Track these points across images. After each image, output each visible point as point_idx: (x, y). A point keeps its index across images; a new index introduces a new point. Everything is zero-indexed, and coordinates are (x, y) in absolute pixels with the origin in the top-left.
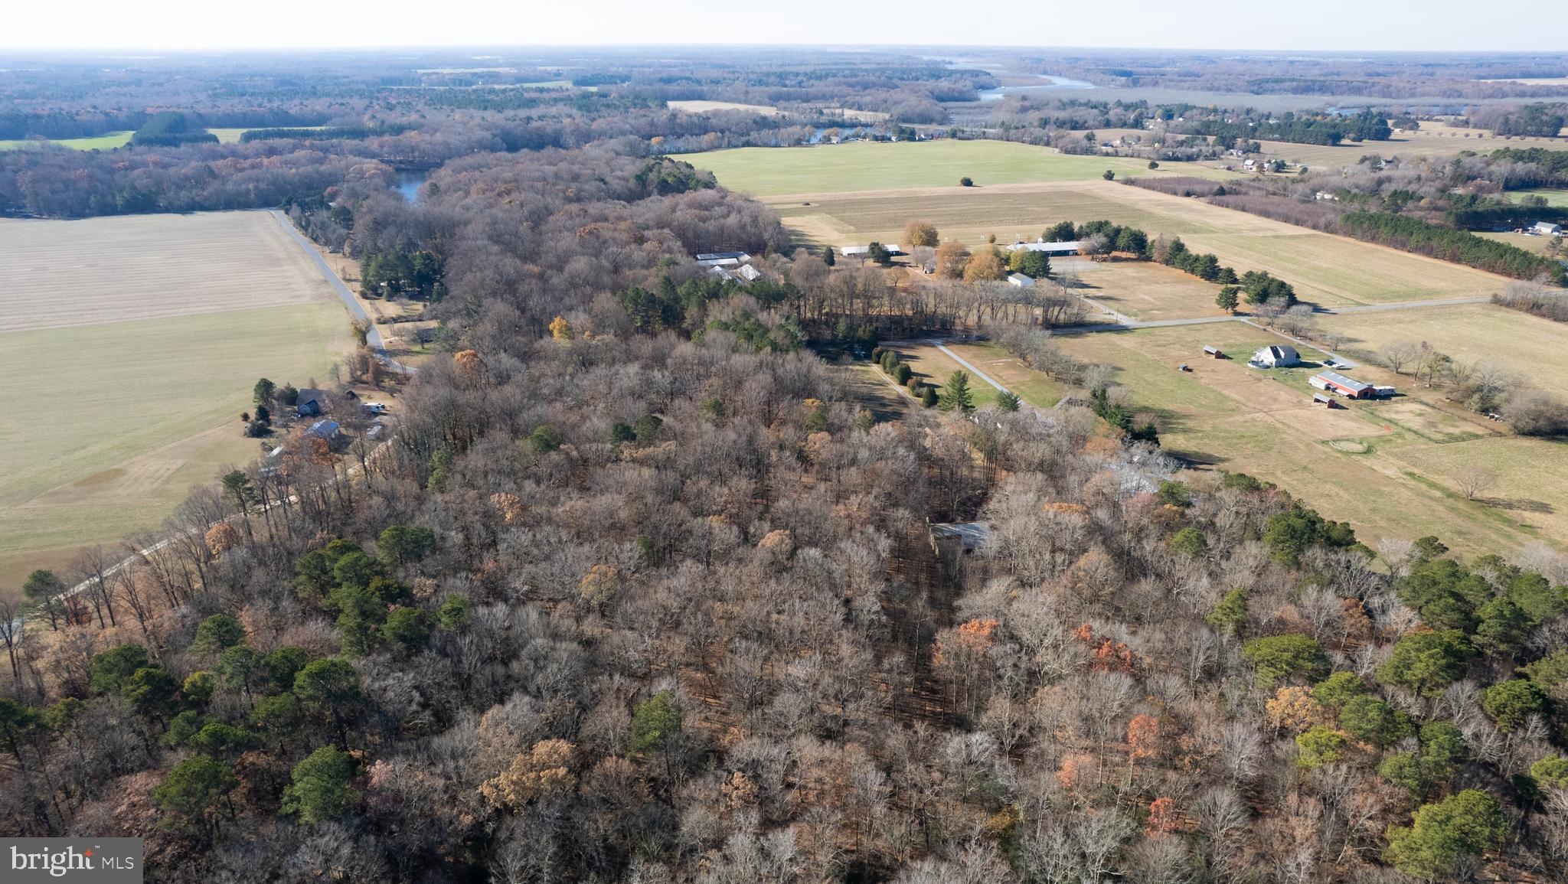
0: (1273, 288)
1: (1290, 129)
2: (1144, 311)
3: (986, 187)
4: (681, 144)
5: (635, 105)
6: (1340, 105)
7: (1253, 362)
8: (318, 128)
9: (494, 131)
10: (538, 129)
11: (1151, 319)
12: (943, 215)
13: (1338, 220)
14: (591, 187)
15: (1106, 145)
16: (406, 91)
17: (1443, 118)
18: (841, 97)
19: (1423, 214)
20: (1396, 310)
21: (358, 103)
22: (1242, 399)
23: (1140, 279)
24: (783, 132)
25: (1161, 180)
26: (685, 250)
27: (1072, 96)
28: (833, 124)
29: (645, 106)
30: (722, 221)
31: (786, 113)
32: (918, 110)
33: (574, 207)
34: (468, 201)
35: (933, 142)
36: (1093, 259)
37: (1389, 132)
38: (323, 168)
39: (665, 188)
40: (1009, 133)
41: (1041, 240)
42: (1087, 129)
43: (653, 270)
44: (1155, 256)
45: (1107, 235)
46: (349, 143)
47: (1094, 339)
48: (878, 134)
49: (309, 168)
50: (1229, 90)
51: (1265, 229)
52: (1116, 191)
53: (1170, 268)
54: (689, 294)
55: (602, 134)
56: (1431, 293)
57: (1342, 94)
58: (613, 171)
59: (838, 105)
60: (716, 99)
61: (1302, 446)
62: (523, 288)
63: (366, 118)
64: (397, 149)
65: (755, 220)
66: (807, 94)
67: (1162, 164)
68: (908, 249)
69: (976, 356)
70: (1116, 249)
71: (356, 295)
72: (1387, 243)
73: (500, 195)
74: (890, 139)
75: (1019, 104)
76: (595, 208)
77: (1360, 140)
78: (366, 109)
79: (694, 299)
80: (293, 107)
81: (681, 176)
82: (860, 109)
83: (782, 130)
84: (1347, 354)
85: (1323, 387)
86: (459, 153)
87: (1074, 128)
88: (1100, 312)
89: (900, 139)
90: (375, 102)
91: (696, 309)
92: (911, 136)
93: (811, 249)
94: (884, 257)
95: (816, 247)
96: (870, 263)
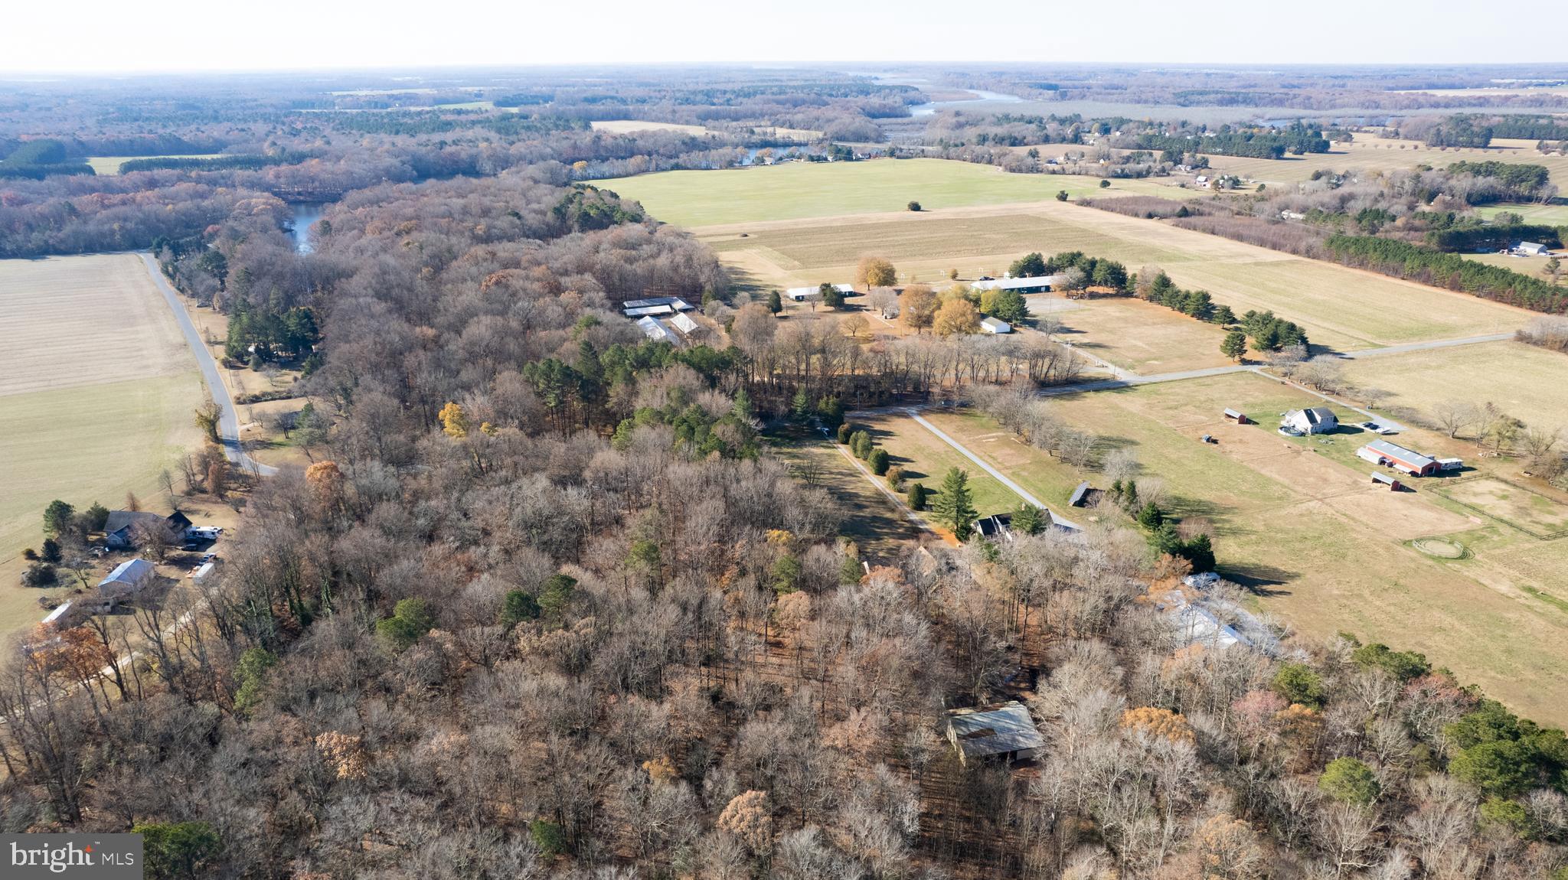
0: (1282, 331)
1: (1230, 142)
2: (1141, 362)
3: (935, 212)
4: (605, 168)
5: (557, 127)
6: (1267, 117)
7: (1286, 429)
8: (209, 157)
9: (404, 158)
10: (451, 154)
11: (1151, 372)
12: (894, 246)
13: (1318, 243)
14: (504, 223)
15: (1050, 162)
16: (316, 115)
17: (1372, 129)
18: (771, 115)
19: (1401, 234)
20: (1417, 352)
21: (260, 128)
22: (1286, 482)
23: (1125, 320)
24: (714, 154)
25: (1118, 200)
26: (609, 304)
27: (1005, 111)
28: (765, 144)
29: (568, 127)
30: (651, 261)
31: (716, 133)
32: (852, 128)
33: (480, 250)
34: (363, 241)
35: (871, 161)
36: (1068, 296)
37: (1326, 145)
38: (206, 203)
39: (589, 223)
40: (949, 150)
41: (1007, 274)
42: (1026, 145)
43: (570, 331)
44: (1138, 291)
45: (1083, 269)
46: (240, 174)
47: (1093, 401)
48: (813, 154)
49: (189, 204)
50: (1157, 103)
51: (1243, 255)
52: (1073, 215)
53: (1155, 305)
54: (613, 364)
55: (521, 158)
56: (1446, 330)
57: (1265, 105)
58: (528, 203)
59: (769, 123)
60: (643, 119)
61: (1381, 551)
62: (410, 361)
63: (266, 145)
64: (294, 179)
65: (689, 259)
66: (736, 112)
67: (1114, 182)
68: (863, 289)
69: (962, 430)
70: (1093, 283)
71: (217, 363)
72: (1376, 269)
73: (398, 234)
74: (826, 159)
75: (954, 120)
76: (504, 249)
77: (1302, 153)
78: (267, 135)
79: (619, 370)
80: (187, 134)
81: (604, 208)
82: (791, 127)
83: (713, 152)
84: (1387, 412)
85: (1376, 461)
86: (360, 185)
87: (1013, 144)
88: (1094, 366)
89: (836, 159)
90: (279, 126)
91: (622, 386)
92: (848, 156)
93: (754, 292)
94: (838, 301)
95: (758, 287)
96: (822, 306)
